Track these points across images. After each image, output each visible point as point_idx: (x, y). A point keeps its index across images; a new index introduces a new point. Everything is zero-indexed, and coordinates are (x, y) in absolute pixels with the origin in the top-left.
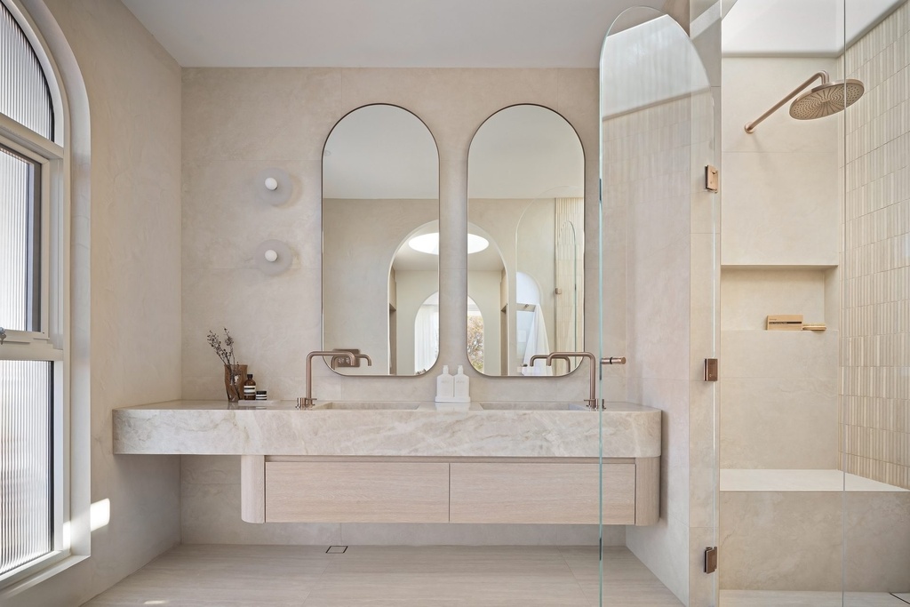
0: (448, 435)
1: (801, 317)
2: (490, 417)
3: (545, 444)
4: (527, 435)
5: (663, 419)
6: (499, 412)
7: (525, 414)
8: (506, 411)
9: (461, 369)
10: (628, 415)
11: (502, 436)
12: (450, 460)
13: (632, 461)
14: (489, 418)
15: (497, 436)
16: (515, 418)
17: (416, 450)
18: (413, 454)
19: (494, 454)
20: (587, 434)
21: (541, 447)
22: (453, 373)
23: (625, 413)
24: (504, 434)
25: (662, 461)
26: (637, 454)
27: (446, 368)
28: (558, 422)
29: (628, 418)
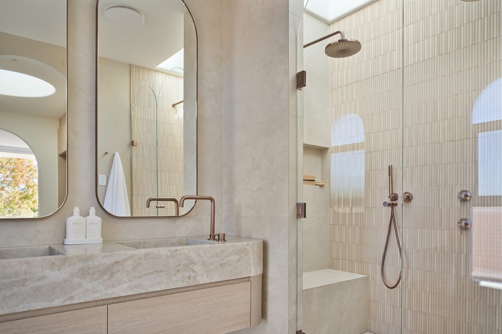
0: (106, 277)
1: (315, 177)
2: (148, 255)
3: (192, 274)
4: (178, 268)
5: (265, 246)
6: (155, 250)
7: (177, 250)
8: (161, 249)
9: (92, 210)
10: (248, 245)
11: (158, 272)
12: (107, 302)
13: (247, 279)
14: (146, 256)
15: (153, 273)
16: (169, 254)
17: (72, 298)
18: (68, 303)
19: (151, 290)
20: (221, 262)
21: (189, 277)
22: (85, 214)
23: (245, 243)
24: (159, 270)
25: (264, 277)
26: (252, 274)
27: (76, 210)
28: (202, 255)
29: (247, 247)
